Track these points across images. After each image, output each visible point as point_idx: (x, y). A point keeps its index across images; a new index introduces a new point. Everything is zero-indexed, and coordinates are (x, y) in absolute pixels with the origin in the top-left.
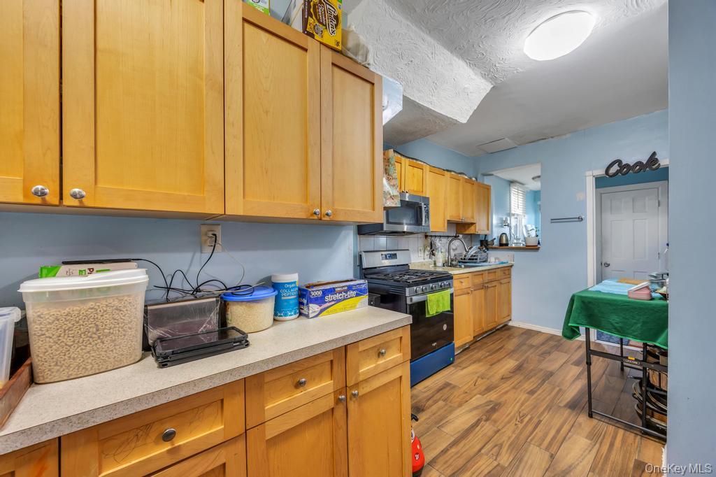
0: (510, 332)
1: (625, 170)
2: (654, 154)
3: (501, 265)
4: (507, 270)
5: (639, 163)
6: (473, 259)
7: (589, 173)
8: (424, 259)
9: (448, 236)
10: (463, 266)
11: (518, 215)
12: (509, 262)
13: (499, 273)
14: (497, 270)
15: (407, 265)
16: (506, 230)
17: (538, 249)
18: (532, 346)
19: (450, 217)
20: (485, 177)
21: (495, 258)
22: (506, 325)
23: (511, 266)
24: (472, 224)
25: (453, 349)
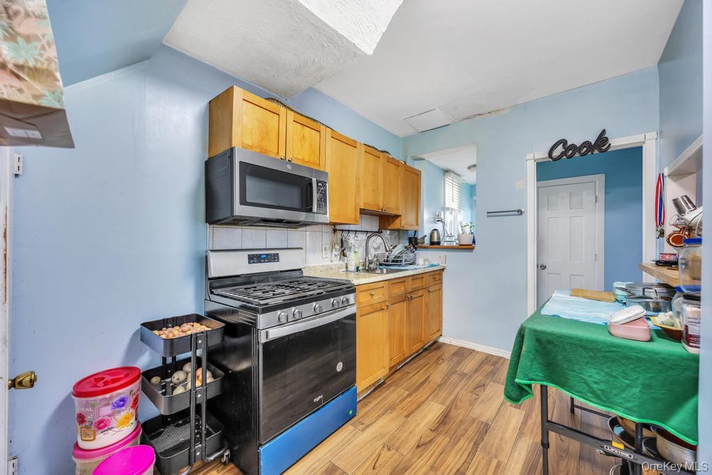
0: (439, 353)
1: (571, 152)
2: (604, 132)
3: (431, 269)
4: (437, 275)
5: (586, 144)
6: (397, 261)
7: (530, 156)
8: (331, 261)
9: (367, 232)
10: (385, 271)
11: (452, 209)
12: (441, 265)
13: (428, 279)
14: (424, 276)
15: (300, 270)
16: (439, 226)
17: (473, 249)
18: (463, 375)
19: (365, 204)
20: (416, 161)
21: (425, 260)
22: (435, 342)
23: (443, 270)
24: (397, 216)
25: (355, 394)
